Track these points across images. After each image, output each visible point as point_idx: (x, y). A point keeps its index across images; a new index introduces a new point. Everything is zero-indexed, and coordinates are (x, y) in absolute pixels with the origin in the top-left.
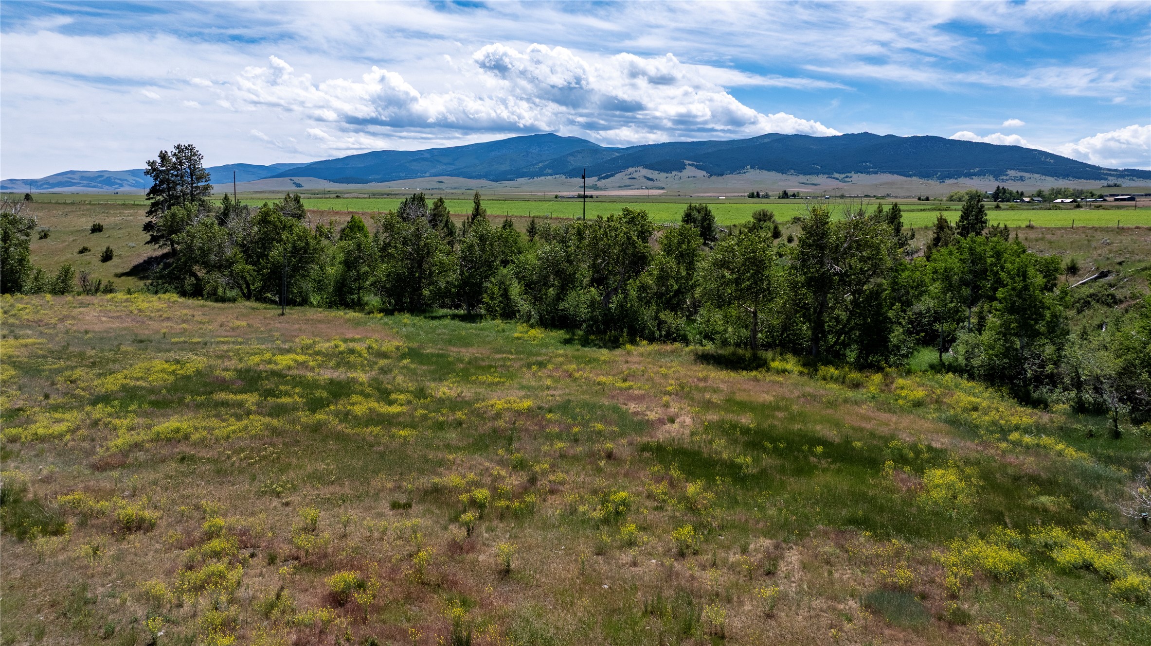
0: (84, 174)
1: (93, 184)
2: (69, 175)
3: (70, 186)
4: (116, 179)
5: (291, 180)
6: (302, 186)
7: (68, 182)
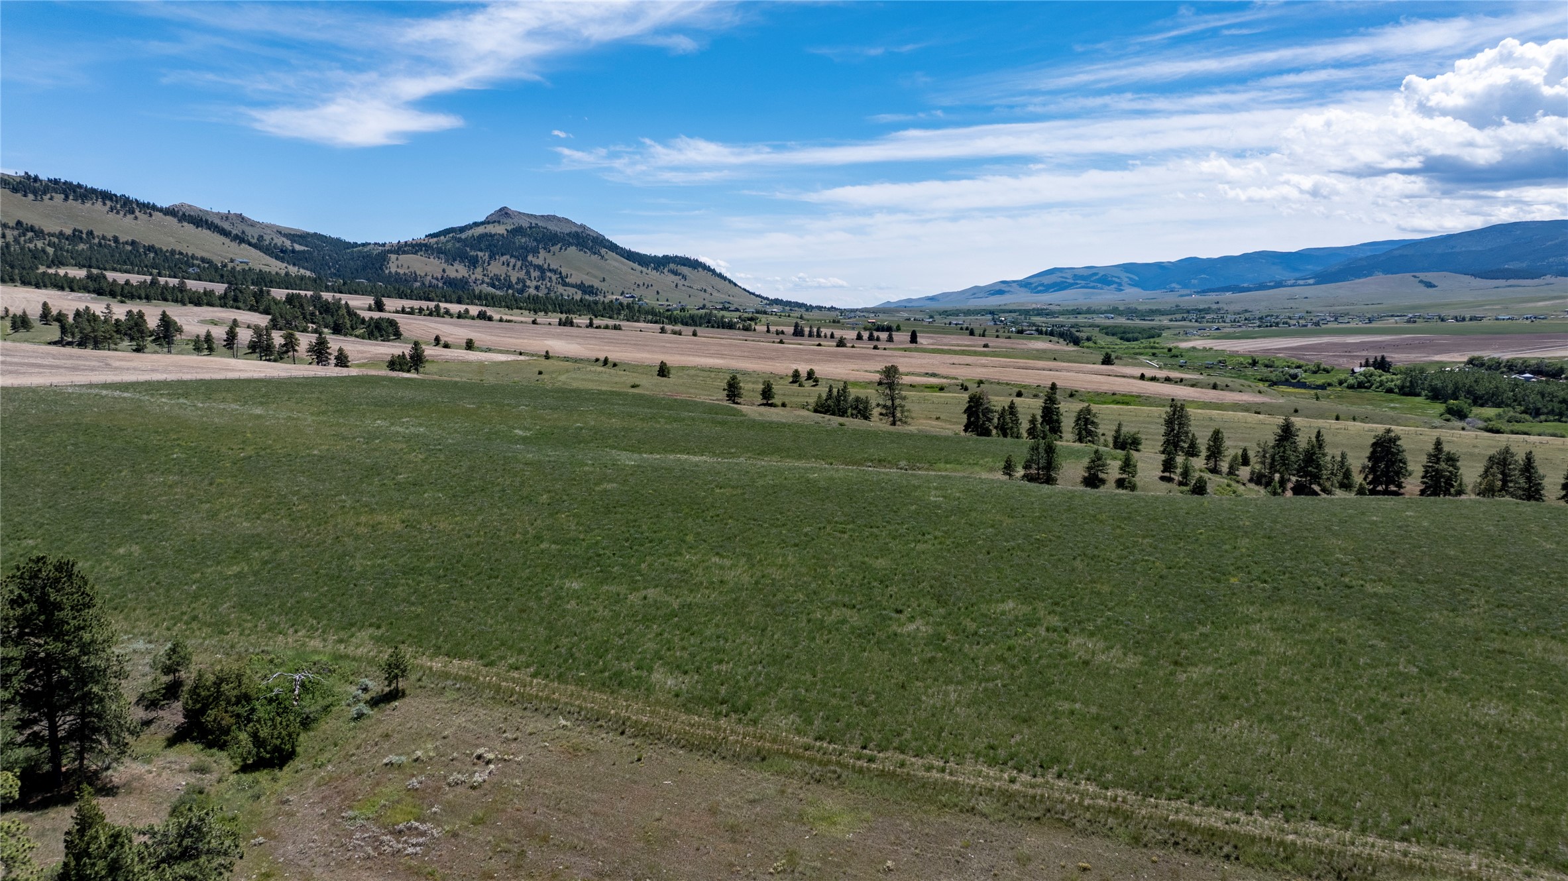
1: (1092, 285)
2: (1059, 274)
4: (1113, 276)
5: (1415, 277)
6: (1435, 286)
7: (1063, 282)
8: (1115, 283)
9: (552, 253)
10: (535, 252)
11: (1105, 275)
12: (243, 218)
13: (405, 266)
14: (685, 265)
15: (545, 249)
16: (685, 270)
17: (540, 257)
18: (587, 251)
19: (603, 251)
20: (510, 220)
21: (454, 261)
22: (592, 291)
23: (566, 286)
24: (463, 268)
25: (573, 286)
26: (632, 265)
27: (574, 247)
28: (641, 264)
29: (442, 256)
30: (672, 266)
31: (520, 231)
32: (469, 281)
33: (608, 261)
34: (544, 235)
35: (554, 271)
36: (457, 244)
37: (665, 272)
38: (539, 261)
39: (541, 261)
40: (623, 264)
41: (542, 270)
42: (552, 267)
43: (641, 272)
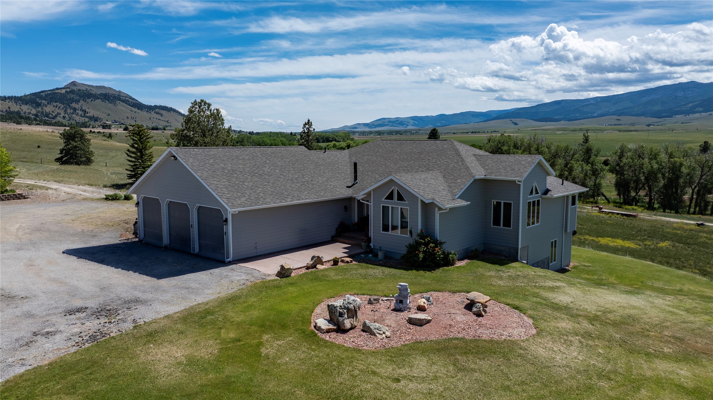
0: (390, 120)
1: (395, 125)
2: (383, 120)
3: (384, 126)
4: (405, 122)
5: (511, 120)
6: (518, 124)
7: (383, 124)
8: (405, 124)
9: (87, 102)
10: (77, 102)
11: (401, 121)
14: (164, 110)
15: (83, 100)
16: (163, 112)
17: (80, 104)
18: (107, 102)
19: (118, 102)
20: (76, 87)
21: (26, 104)
22: (96, 119)
23: (83, 117)
24: (31, 107)
25: (87, 117)
26: (133, 109)
27: (100, 100)
28: (138, 109)
29: (20, 102)
30: (157, 110)
31: (72, 92)
32: (21, 112)
33: (118, 107)
34: (84, 94)
35: (83, 110)
36: (32, 97)
37: (152, 113)
38: (78, 106)
39: (79, 106)
40: (127, 108)
41: (75, 109)
42: (83, 108)
43: (136, 112)
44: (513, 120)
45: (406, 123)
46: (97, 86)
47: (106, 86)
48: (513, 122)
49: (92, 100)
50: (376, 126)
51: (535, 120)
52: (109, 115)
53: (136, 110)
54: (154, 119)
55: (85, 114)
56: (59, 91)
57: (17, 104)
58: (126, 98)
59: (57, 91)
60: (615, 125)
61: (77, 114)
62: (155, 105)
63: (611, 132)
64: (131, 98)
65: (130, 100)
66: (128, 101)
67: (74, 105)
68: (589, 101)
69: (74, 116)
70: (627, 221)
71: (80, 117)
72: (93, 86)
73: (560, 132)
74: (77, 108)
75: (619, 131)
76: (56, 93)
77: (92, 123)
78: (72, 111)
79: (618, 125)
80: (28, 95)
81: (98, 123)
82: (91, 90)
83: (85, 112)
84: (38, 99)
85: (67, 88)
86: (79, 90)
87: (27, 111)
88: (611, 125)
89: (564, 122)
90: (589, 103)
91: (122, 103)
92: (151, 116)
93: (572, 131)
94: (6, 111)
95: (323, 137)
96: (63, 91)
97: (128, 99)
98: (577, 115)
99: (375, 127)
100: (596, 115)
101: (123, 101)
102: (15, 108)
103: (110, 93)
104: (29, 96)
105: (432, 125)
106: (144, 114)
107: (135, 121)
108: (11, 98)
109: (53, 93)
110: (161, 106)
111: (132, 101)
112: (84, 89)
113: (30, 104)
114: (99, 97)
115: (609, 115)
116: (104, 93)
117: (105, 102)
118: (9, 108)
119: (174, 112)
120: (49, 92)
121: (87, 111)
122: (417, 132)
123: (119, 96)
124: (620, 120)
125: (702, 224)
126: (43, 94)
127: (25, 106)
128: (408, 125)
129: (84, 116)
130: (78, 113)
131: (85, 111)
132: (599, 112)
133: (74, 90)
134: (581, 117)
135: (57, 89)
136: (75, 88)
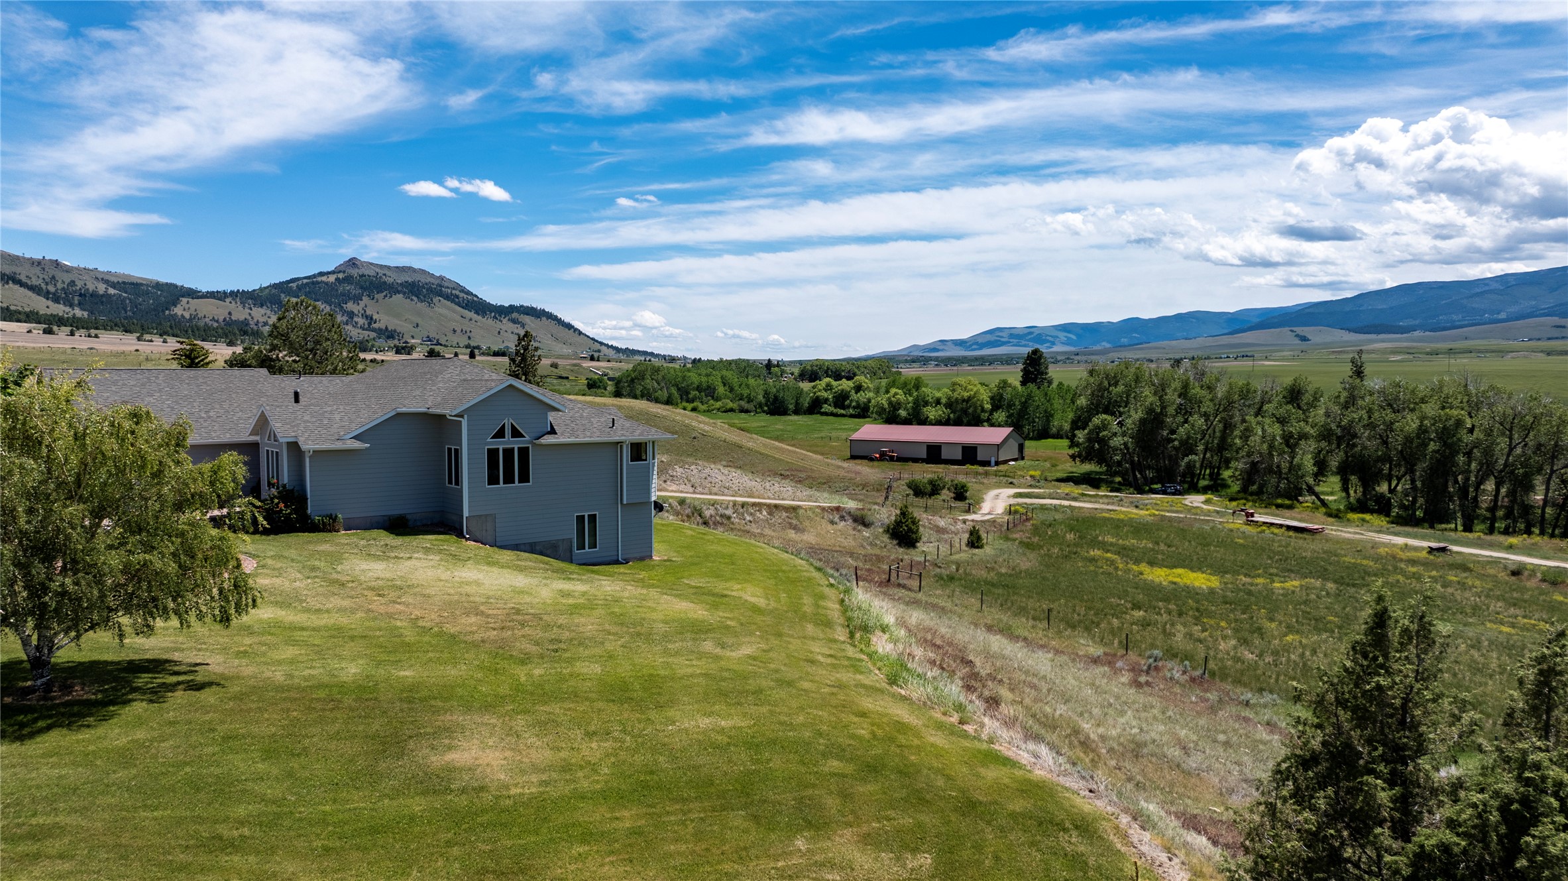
1: (1023, 342)
2: (997, 333)
3: (999, 346)
4: (1047, 335)
5: (1292, 331)
6: (1308, 340)
7: (997, 341)
8: (1048, 341)
9: (375, 300)
10: (357, 299)
11: (1039, 334)
12: (58, 264)
13: (192, 309)
14: (528, 314)
15: (369, 296)
16: (527, 319)
17: (362, 304)
18: (415, 299)
19: (436, 299)
20: (357, 270)
21: (262, 306)
22: (389, 334)
23: (367, 330)
24: (269, 312)
25: (374, 330)
26: (466, 313)
27: (401, 295)
28: (477, 313)
29: (250, 301)
30: (515, 315)
31: (348, 279)
32: (251, 322)
33: (436, 309)
34: (371, 283)
35: (367, 317)
36: (273, 291)
37: (505, 321)
38: (358, 307)
39: (360, 308)
40: (454, 312)
41: (351, 315)
42: (368, 313)
43: (471, 320)
44: (1300, 330)
45: (1050, 339)
46: (397, 267)
47: (416, 267)
48: (1297, 336)
49: (386, 296)
50: (982, 346)
51: (1350, 330)
52: (417, 326)
53: (471, 314)
54: (506, 334)
55: (370, 324)
56: (324, 278)
57: (244, 306)
58: (454, 292)
59: (319, 279)
60: (1549, 339)
61: (355, 325)
62: (510, 306)
63: (1525, 357)
64: (463, 290)
65: (462, 295)
66: (457, 297)
67: (350, 306)
68: (1487, 285)
69: (349, 327)
70: (1296, 541)
71: (360, 331)
72: (389, 268)
73: (1399, 358)
74: (356, 312)
75: (1548, 354)
76: (318, 283)
77: (381, 342)
78: (345, 318)
79: (1557, 338)
80: (265, 288)
81: (391, 343)
82: (385, 275)
83: (370, 319)
84: (283, 296)
85: (340, 272)
86: (363, 275)
87: (262, 320)
88: (1539, 339)
89: (1422, 334)
90: (1487, 288)
91: (446, 301)
92: (502, 327)
93: (1427, 354)
94: (225, 320)
95: (828, 368)
96: (332, 278)
97: (457, 293)
98: (1455, 317)
99: (980, 349)
100: (1503, 316)
101: (448, 297)
102: (240, 313)
103: (423, 280)
104: (267, 290)
105: (1108, 342)
106: (488, 321)
107: (469, 338)
108: (234, 295)
109: (313, 283)
110: (522, 306)
111: (465, 296)
112: (372, 273)
113: (269, 305)
114: (400, 288)
115: (1537, 316)
116: (410, 280)
117: (412, 300)
118: (230, 313)
119: (548, 318)
120: (305, 281)
121: (374, 318)
122: (1068, 359)
123: (441, 286)
124: (1564, 327)
125: (1443, 550)
126: (294, 285)
127: (260, 309)
128: (1053, 343)
129: (369, 329)
130: (356, 323)
131: (372, 318)
132: (1514, 309)
133: (352, 277)
134: (1466, 322)
135: (321, 274)
136: (355, 272)
